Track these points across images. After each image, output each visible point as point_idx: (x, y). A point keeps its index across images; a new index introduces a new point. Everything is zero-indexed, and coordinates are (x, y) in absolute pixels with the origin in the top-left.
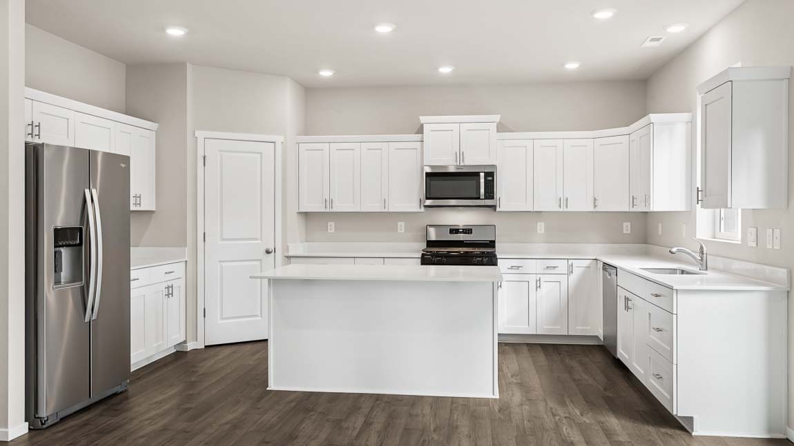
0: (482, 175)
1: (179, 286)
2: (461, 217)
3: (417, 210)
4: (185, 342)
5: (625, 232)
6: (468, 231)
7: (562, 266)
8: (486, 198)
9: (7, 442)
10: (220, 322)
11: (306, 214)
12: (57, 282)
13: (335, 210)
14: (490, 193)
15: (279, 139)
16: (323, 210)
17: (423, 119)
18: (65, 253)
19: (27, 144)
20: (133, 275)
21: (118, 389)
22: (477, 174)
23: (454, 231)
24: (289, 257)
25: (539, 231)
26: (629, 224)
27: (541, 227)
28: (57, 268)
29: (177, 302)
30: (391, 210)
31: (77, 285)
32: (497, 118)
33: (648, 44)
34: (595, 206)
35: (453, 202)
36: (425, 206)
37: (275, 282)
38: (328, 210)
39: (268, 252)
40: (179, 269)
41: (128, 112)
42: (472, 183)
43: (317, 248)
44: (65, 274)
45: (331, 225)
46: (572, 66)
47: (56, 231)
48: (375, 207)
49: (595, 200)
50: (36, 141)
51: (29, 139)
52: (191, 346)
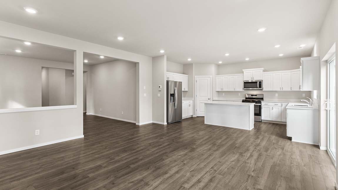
0: (258, 82)
1: (192, 105)
2: (255, 92)
3: (242, 90)
4: (193, 115)
5: (303, 96)
6: (256, 95)
7: (280, 104)
8: (259, 88)
9: (164, 125)
10: (199, 112)
11: (218, 91)
12: (171, 102)
13: (223, 91)
14: (260, 86)
15: (211, 76)
16: (221, 91)
17: (243, 70)
18: (172, 97)
19: (167, 81)
20: (183, 102)
21: (180, 121)
22: (257, 82)
23: (252, 95)
24: (213, 100)
25: (276, 96)
26: (305, 94)
27: (277, 95)
28: (171, 100)
29: (191, 107)
30: (236, 91)
31: (174, 103)
32: (263, 69)
33: (298, 49)
34: (291, 89)
35: (251, 89)
36: (244, 90)
37: (206, 104)
38: (222, 91)
39: (209, 99)
40: (191, 102)
41: (184, 74)
42: (256, 84)
43: (221, 99)
44: (172, 101)
45: (224, 94)
46: (281, 55)
47: (171, 94)
48: (233, 90)
49: (291, 88)
50: (168, 80)
51: (167, 80)
52: (194, 116)
